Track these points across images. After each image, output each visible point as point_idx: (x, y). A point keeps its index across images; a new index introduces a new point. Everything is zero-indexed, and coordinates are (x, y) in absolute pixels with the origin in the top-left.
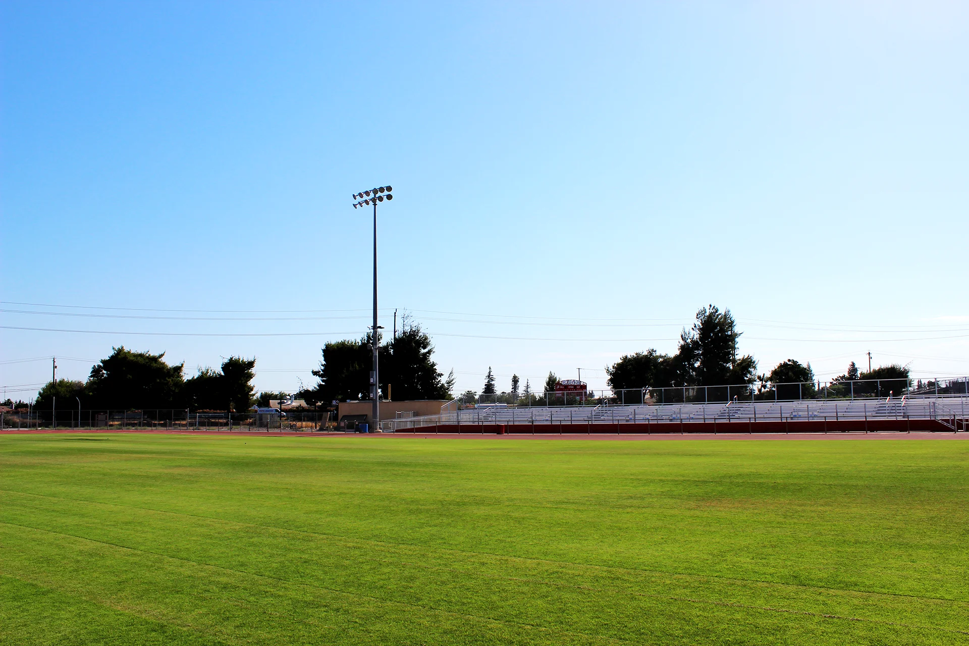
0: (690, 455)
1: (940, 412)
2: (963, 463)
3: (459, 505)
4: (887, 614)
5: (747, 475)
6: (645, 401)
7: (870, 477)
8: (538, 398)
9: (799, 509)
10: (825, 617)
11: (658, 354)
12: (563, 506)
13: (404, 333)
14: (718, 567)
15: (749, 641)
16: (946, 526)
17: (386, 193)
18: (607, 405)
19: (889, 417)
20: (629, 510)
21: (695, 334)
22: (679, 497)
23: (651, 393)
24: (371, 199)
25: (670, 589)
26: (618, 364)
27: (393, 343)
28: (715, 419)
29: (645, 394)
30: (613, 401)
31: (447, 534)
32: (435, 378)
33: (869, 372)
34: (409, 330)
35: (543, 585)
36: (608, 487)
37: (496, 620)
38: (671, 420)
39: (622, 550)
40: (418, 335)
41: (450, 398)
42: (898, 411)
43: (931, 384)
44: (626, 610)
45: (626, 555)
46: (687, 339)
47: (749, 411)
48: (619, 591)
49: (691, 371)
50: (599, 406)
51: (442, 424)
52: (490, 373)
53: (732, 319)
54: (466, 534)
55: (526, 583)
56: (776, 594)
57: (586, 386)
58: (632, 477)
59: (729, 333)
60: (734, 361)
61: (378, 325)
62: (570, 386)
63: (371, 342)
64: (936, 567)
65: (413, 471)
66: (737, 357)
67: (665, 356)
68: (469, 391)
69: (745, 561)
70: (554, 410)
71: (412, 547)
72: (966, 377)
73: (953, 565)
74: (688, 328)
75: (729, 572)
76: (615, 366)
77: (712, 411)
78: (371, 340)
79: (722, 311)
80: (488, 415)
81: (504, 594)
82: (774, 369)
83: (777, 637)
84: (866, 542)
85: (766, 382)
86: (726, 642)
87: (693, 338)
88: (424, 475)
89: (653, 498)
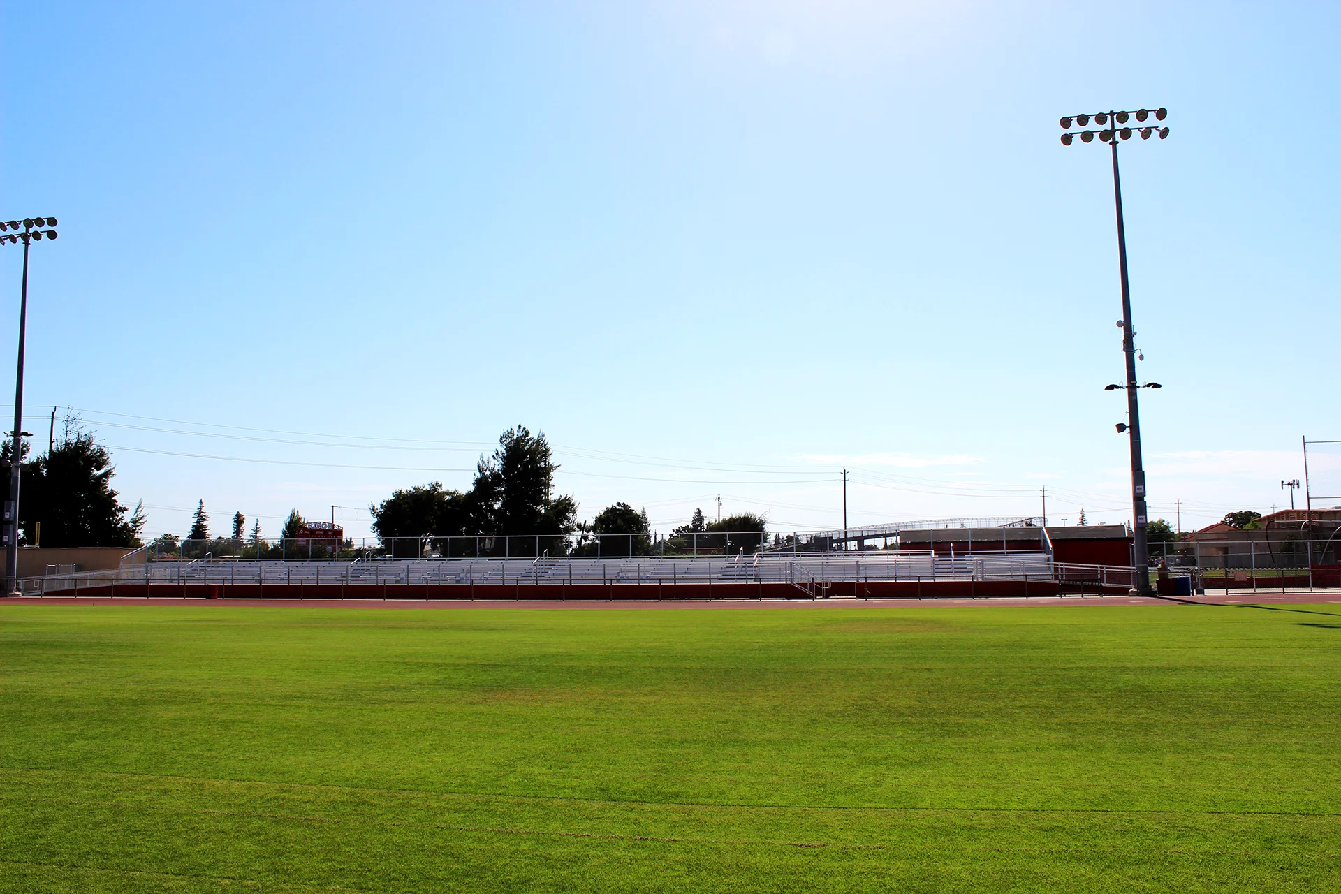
0: (480, 629)
1: (797, 574)
2: (817, 637)
3: (136, 705)
4: (711, 830)
5: (554, 656)
6: (424, 554)
7: (708, 657)
8: (271, 547)
9: (616, 700)
10: (636, 839)
11: (444, 489)
12: (295, 702)
13: (67, 444)
14: (503, 782)
15: (536, 879)
16: (790, 717)
17: (47, 227)
18: (370, 558)
19: (738, 580)
20: (389, 706)
21: (497, 465)
22: (459, 687)
23: (433, 543)
24: (20, 235)
25: (436, 814)
26: (389, 502)
27: (47, 458)
28: (517, 580)
29: (424, 545)
30: (379, 552)
31: (112, 750)
32: (114, 514)
33: (717, 522)
34: (76, 441)
35: (253, 819)
36: (362, 674)
37: (177, 875)
38: (458, 581)
39: (372, 763)
40: (89, 449)
41: (137, 544)
42: (749, 573)
43: (790, 539)
44: (372, 847)
45: (380, 770)
46: (486, 471)
47: (563, 570)
48: (364, 821)
49: (489, 514)
50: (359, 560)
51: (121, 583)
52: (200, 509)
53: (548, 446)
54: (142, 749)
55: (229, 817)
56: (577, 814)
57: (342, 531)
58: (397, 660)
59: (543, 465)
60: (547, 503)
61: (22, 431)
62: (318, 530)
63: (10, 455)
64: (773, 767)
65: (66, 656)
66: (552, 498)
67: (454, 492)
68: (167, 535)
69: (540, 771)
70: (293, 564)
71: (51, 773)
72: (828, 532)
73: (793, 763)
74: (488, 456)
75: (518, 787)
76: (385, 504)
77: (514, 570)
78: (11, 453)
79: (534, 435)
80: (194, 571)
81: (193, 836)
82: (598, 515)
83: (573, 870)
84: (696, 740)
85: (588, 532)
86: (506, 883)
87: (493, 470)
88: (83, 660)
89: (422, 689)
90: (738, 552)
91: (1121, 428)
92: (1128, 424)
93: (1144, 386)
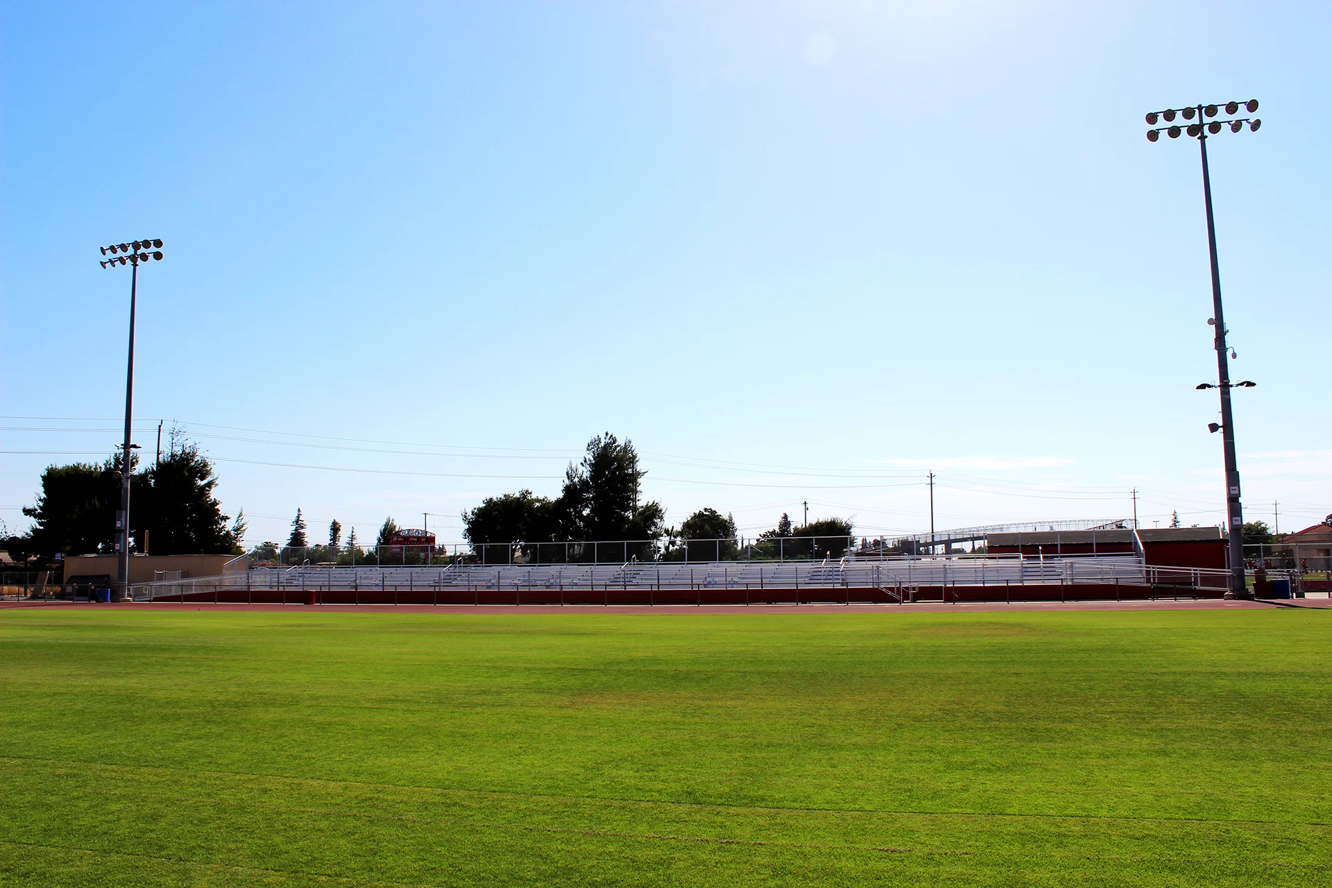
0: (569, 634)
1: (884, 578)
2: (904, 641)
3: (238, 707)
4: (796, 834)
5: (642, 660)
6: (515, 560)
7: (795, 661)
8: (366, 553)
9: (703, 704)
10: (722, 843)
11: (534, 496)
12: (389, 705)
13: (173, 456)
14: (591, 784)
15: (622, 881)
16: (876, 721)
17: (153, 249)
18: (462, 565)
19: (825, 585)
20: (479, 709)
21: (585, 472)
22: (548, 691)
23: (524, 549)
24: (129, 257)
25: (525, 815)
26: (479, 509)
27: (155, 469)
28: (606, 585)
29: (514, 551)
30: (468, 560)
31: (215, 749)
32: (217, 523)
33: (804, 526)
34: (181, 452)
35: (349, 818)
36: (453, 678)
37: (276, 871)
38: (548, 587)
39: (463, 765)
40: (193, 460)
41: (238, 551)
42: (836, 577)
43: (876, 543)
44: (463, 847)
45: (470, 772)
46: (574, 478)
47: (651, 575)
48: (455, 822)
49: (577, 520)
50: (451, 567)
51: (224, 589)
52: (298, 517)
53: (635, 453)
54: (244, 749)
55: (325, 816)
56: (663, 817)
57: (434, 538)
58: (487, 664)
59: (630, 471)
60: (635, 509)
61: (131, 444)
62: (411, 537)
63: (121, 467)
64: (859, 771)
65: (174, 659)
66: (639, 504)
67: (544, 499)
68: (267, 543)
69: (628, 774)
70: (387, 570)
71: (160, 770)
72: (914, 535)
73: (878, 768)
74: (576, 463)
75: (605, 790)
76: (476, 511)
77: (603, 575)
78: (121, 465)
79: (621, 442)
80: (293, 578)
81: (292, 833)
82: (686, 521)
83: (659, 873)
84: (782, 744)
85: (675, 537)
86: (592, 884)
87: (581, 477)
88: (189, 663)
89: (513, 693)
90: (823, 556)
91: (1213, 428)
92: (1220, 424)
93: (1238, 385)
